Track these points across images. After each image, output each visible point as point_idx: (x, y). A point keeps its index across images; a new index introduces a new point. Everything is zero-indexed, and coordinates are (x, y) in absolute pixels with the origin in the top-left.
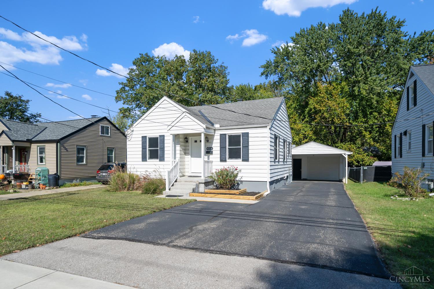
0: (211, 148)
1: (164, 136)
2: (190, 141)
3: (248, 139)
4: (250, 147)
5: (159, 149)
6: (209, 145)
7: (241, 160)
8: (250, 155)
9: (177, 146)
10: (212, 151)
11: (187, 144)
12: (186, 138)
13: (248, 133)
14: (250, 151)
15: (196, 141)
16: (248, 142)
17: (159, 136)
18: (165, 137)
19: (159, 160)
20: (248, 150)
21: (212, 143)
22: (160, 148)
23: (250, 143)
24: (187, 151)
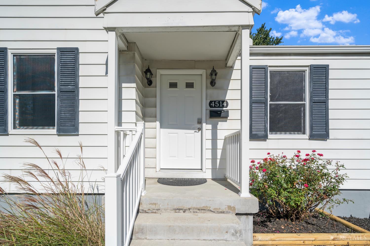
0: (223, 102)
1: (75, 52)
2: (157, 81)
3: (327, 83)
4: (331, 104)
5: (56, 93)
6: (216, 95)
7: (307, 136)
8: (332, 124)
9: (124, 85)
10: (227, 112)
11: (150, 89)
12: (148, 71)
13: (325, 68)
14: (332, 114)
15: (173, 85)
16: (326, 90)
17: (55, 51)
18: (81, 56)
19: (58, 131)
20: (327, 109)
21: (225, 89)
22: (60, 91)
23: (332, 94)
24: (149, 110)
